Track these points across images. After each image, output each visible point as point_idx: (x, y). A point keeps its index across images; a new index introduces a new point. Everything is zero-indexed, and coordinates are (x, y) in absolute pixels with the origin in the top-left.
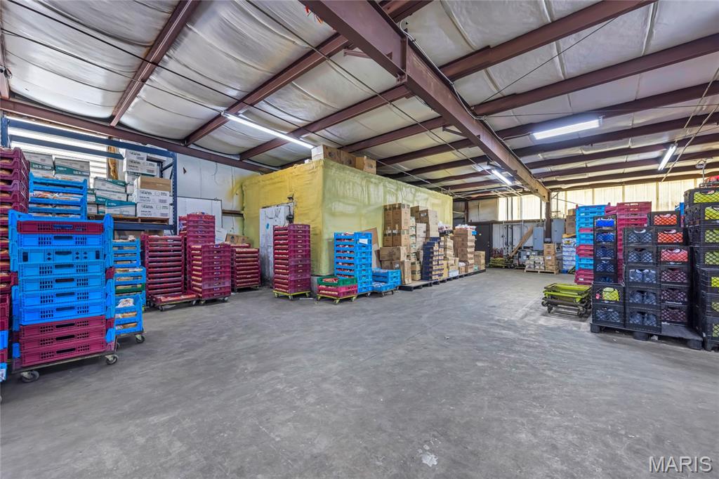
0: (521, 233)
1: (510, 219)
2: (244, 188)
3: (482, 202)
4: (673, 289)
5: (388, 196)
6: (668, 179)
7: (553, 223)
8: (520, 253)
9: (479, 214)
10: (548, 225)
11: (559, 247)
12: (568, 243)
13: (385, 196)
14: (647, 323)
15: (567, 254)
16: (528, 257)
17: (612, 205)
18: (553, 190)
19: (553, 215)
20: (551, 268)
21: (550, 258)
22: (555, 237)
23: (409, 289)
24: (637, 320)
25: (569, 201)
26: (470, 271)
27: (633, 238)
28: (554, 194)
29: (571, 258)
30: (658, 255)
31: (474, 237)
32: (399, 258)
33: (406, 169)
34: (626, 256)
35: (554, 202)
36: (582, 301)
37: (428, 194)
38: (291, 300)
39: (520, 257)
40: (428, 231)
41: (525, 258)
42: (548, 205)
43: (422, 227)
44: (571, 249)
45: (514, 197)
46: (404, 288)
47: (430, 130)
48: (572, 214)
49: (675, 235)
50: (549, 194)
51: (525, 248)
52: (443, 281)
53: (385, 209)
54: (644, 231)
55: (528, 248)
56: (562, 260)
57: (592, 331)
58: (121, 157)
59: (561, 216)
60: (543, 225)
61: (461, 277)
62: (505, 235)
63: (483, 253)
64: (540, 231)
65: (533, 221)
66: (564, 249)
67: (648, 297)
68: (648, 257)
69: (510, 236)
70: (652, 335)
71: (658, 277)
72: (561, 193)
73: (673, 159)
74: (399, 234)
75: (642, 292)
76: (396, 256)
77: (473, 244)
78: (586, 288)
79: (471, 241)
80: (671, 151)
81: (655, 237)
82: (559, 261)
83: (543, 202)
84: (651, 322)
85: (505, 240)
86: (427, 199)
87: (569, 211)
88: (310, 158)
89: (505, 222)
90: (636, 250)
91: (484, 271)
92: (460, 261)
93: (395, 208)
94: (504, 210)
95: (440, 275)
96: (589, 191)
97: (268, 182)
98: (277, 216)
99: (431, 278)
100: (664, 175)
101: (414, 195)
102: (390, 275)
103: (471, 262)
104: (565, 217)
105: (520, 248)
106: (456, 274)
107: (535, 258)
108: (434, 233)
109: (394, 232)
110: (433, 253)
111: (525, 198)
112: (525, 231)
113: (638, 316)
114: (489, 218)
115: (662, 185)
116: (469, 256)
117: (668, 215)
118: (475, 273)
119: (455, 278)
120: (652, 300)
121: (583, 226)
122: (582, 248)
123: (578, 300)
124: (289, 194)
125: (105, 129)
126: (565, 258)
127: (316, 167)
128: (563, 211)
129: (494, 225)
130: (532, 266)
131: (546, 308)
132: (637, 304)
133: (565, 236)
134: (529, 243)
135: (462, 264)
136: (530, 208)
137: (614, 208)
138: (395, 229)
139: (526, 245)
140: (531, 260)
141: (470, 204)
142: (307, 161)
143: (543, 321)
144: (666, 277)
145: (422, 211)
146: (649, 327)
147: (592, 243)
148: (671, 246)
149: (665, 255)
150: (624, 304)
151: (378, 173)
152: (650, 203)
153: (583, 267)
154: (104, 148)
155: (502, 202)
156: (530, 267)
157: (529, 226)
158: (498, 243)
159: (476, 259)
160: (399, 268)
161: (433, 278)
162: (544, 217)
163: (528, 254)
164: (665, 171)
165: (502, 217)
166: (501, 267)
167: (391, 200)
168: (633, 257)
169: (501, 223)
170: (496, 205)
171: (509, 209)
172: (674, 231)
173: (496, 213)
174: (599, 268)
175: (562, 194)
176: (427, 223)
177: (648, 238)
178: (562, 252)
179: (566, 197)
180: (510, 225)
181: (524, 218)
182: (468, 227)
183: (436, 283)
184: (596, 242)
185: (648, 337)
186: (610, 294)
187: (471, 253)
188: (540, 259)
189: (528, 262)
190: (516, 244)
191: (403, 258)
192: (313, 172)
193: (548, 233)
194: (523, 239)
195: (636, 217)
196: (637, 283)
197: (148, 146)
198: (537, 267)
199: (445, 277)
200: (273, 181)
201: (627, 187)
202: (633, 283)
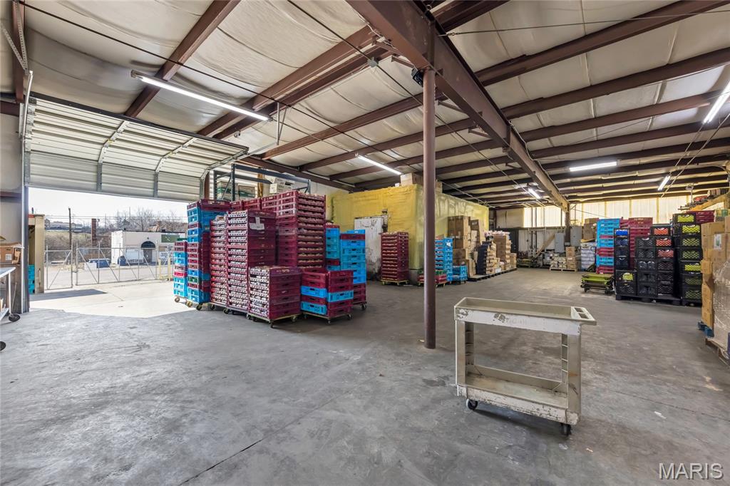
0: (544, 238)
1: (534, 226)
2: (334, 202)
3: (509, 211)
4: (666, 274)
5: (450, 209)
6: (666, 195)
7: (571, 230)
8: (544, 255)
9: (506, 221)
10: (567, 231)
11: (577, 250)
12: (586, 247)
13: (448, 210)
14: (650, 292)
15: (585, 255)
16: (551, 258)
17: (624, 219)
18: (572, 202)
19: (572, 223)
20: (572, 266)
21: (571, 259)
22: (574, 241)
23: (474, 280)
24: (644, 291)
25: (585, 212)
26: (508, 269)
27: (641, 243)
28: (572, 205)
29: (588, 259)
30: (656, 253)
31: (510, 241)
32: (464, 257)
33: (459, 187)
34: (637, 255)
35: (572, 212)
36: (608, 283)
37: (474, 206)
38: (399, 286)
39: (544, 258)
40: (478, 236)
41: (548, 259)
42: (568, 215)
43: (475, 233)
44: (588, 251)
45: (538, 208)
46: (470, 280)
47: (478, 150)
48: (588, 223)
49: (667, 241)
50: (568, 205)
51: (547, 250)
52: (493, 276)
53: (449, 219)
54: (648, 239)
55: (550, 250)
56: (580, 260)
57: (617, 299)
58: (269, 183)
59: (579, 224)
60: (563, 232)
61: (502, 273)
62: (530, 239)
63: (515, 254)
64: (562, 236)
65: (555, 228)
66: (582, 251)
67: (650, 277)
68: (651, 255)
69: (534, 241)
70: (652, 300)
71: (657, 265)
72: (578, 204)
73: (670, 182)
74: (462, 239)
75: (647, 275)
76: (463, 255)
77: (510, 247)
78: (609, 276)
79: (508, 245)
80: (667, 179)
81: (655, 242)
82: (579, 261)
83: (563, 212)
84: (652, 292)
85: (530, 244)
86: (473, 211)
87: (586, 220)
88: (399, 182)
89: (531, 229)
90: (643, 249)
91: (516, 269)
92: (501, 261)
93: (458, 219)
94: (528, 218)
95: (491, 271)
96: (602, 203)
97: (361, 199)
98: (373, 225)
99: (485, 273)
100: (664, 193)
101: (465, 207)
102: (462, 270)
103: (508, 261)
104: (583, 225)
105: (543, 251)
106: (499, 270)
107: (557, 259)
108: (483, 239)
109: (457, 237)
110: (486, 253)
111: (547, 208)
112: (548, 236)
113: (645, 289)
114: (515, 225)
115: (661, 199)
116: (507, 256)
117: (663, 229)
118: (511, 271)
119: (499, 274)
120: (652, 279)
121: (603, 234)
122: (602, 250)
123: (605, 283)
124: (383, 208)
125: (256, 162)
126: (583, 259)
127: (410, 190)
128: (580, 220)
129: (520, 231)
130: (556, 266)
131: (583, 289)
132: (643, 282)
133: (582, 241)
134: (551, 246)
135: (502, 263)
136: (551, 217)
137: (626, 221)
138: (457, 235)
139: (548, 248)
140: (556, 260)
141: (498, 212)
142: (397, 185)
143: (583, 296)
144: (661, 266)
145: (473, 221)
146: (651, 295)
147: (612, 246)
148: (664, 248)
149: (661, 253)
150: (636, 282)
151: (444, 192)
152: (651, 219)
153: (602, 264)
154: (255, 176)
155: (527, 211)
156: (554, 266)
157: (552, 232)
158: (524, 246)
159: (512, 259)
160: (464, 265)
161: (487, 273)
162: (564, 225)
163: (551, 255)
164: (664, 190)
165: (527, 224)
166: (527, 267)
167: (452, 213)
168: (641, 254)
169: (527, 229)
170: (521, 214)
171: (534, 217)
172: (666, 239)
173: (521, 220)
174: (618, 263)
175: (579, 206)
176: (478, 230)
177: (651, 243)
178: (580, 254)
179: (582, 209)
180: (534, 231)
181: (547, 225)
182: (504, 233)
183: (489, 277)
184: (616, 246)
185: (651, 301)
186: (628, 277)
187: (508, 254)
188: (562, 260)
189: (552, 262)
190: (540, 247)
191: (468, 257)
192: (407, 194)
193: (568, 238)
194: (546, 243)
195: (642, 228)
196: (644, 269)
197: (285, 173)
198: (561, 266)
199: (493, 273)
200: (367, 198)
201: (633, 201)
202: (642, 269)
